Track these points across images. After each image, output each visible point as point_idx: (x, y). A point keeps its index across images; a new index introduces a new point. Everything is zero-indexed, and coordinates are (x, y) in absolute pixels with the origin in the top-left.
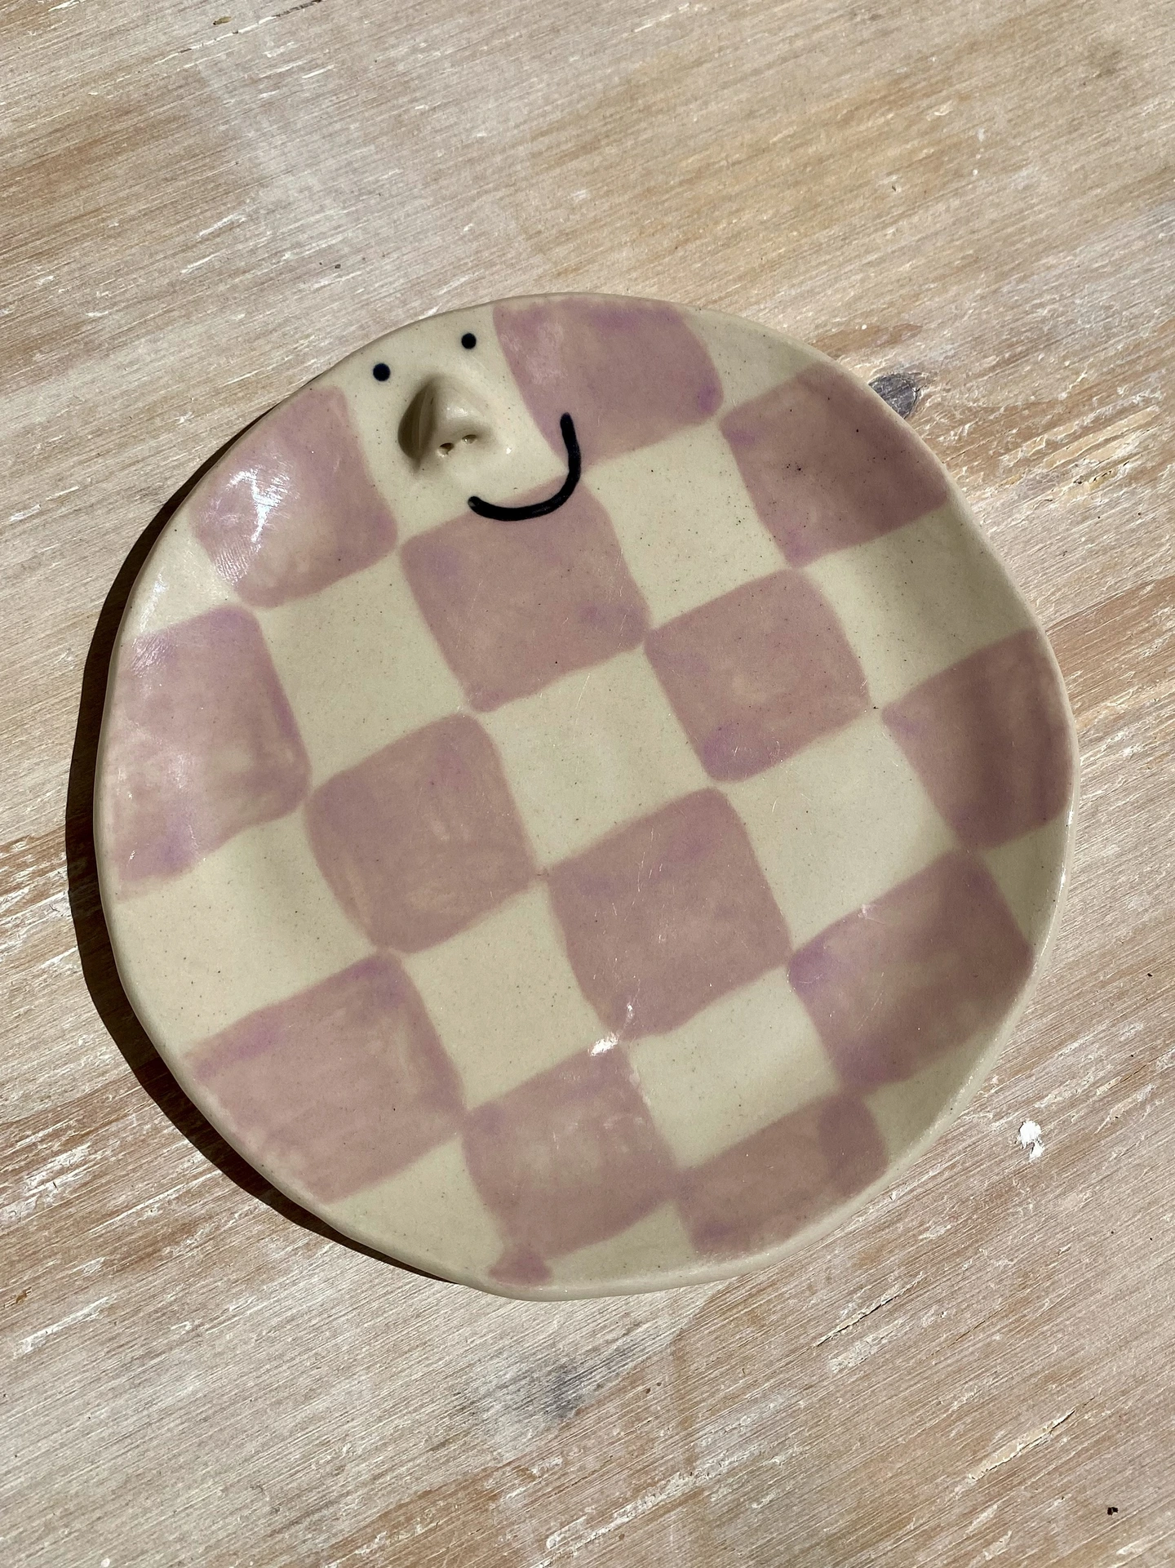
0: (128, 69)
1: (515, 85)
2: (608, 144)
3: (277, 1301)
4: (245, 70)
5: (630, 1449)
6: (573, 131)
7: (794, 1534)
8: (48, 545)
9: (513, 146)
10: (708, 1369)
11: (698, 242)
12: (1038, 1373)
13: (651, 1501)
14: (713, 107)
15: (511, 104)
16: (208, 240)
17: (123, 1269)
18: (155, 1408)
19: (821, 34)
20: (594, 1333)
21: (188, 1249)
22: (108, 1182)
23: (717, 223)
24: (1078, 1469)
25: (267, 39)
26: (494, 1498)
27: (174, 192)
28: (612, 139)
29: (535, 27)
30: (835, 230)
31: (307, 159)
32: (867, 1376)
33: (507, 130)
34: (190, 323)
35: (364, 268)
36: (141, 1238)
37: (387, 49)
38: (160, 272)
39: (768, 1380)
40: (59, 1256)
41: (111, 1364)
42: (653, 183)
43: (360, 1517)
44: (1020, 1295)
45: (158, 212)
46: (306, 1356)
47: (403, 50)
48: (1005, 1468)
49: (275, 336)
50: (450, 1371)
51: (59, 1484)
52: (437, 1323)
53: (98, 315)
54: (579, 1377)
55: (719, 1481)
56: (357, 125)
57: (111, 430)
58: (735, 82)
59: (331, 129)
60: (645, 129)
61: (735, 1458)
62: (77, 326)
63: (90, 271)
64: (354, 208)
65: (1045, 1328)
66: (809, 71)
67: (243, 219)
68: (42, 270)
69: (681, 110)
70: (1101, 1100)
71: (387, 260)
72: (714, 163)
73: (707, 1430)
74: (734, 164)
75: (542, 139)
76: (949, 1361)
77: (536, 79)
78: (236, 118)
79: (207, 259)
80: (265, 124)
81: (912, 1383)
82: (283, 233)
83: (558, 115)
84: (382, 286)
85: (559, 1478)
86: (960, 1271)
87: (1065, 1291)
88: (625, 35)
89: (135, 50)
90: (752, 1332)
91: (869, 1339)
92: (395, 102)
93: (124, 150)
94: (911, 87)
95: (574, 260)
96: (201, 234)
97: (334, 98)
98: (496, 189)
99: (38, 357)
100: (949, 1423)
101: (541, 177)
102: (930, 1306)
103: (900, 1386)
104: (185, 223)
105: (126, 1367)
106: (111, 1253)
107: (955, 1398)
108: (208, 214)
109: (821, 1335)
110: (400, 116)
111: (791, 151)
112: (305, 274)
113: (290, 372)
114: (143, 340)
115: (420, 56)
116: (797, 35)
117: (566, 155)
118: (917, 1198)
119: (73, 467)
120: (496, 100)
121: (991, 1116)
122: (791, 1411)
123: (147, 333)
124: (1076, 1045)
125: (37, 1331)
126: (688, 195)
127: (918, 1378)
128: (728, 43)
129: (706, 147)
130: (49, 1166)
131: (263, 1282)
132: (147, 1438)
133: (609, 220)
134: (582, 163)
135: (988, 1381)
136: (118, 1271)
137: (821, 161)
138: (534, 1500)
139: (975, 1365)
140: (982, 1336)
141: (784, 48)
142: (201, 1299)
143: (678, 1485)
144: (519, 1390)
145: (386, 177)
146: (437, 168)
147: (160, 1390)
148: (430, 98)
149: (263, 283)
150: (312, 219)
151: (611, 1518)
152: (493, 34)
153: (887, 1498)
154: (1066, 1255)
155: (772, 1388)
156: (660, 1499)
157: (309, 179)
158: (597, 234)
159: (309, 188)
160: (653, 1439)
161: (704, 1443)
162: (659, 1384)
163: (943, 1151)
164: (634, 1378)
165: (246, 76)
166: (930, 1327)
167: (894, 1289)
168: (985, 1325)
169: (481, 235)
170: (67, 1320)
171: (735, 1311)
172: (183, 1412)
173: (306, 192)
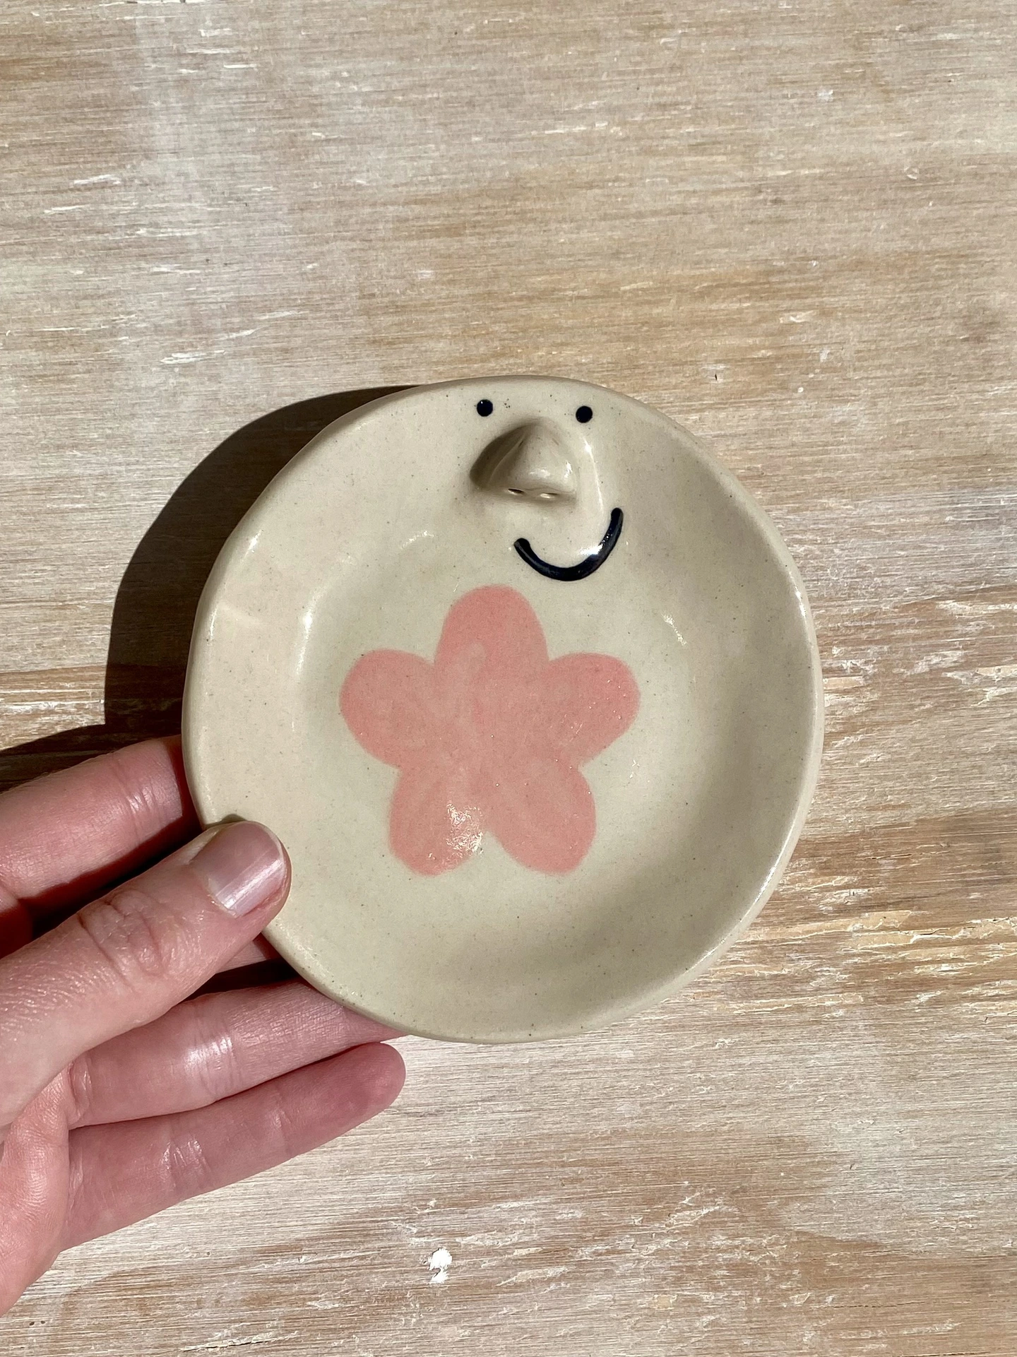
1: (413, 145)
4: (176, 40)
9: (384, 204)
11: (512, 361)
14: (584, 234)
15: (402, 163)
16: (79, 190)
19: (719, 199)
23: (537, 348)
27: (68, 134)
28: (477, 230)
29: (455, 94)
31: (196, 146)
33: (387, 186)
34: (35, 261)
35: (204, 269)
37: (310, 66)
42: (496, 288)
45: (47, 147)
47: (326, 72)
49: (100, 303)
58: (616, 217)
59: (228, 126)
60: (512, 233)
64: (218, 209)
66: (690, 232)
67: (118, 183)
71: (227, 269)
72: (560, 290)
74: (578, 297)
77: (433, 146)
78: (149, 84)
83: (436, 189)
84: (214, 292)
88: (534, 133)
92: (296, 121)
94: (779, 283)
95: (393, 334)
96: (76, 182)
97: (244, 97)
98: (352, 239)
101: (396, 244)
104: (67, 167)
108: (89, 166)
110: (295, 135)
111: (637, 305)
112: (151, 255)
113: (100, 341)
115: (338, 84)
116: (694, 192)
117: (429, 231)
120: (389, 153)
126: (523, 311)
128: (627, 175)
129: (560, 271)
133: (441, 307)
141: (676, 200)
145: (259, 190)
146: (308, 198)
148: (329, 129)
149: (110, 249)
150: (177, 205)
152: (412, 88)
157: (191, 167)
158: (423, 317)
159: (186, 175)
165: (175, 46)
169: (321, 277)
173: (182, 178)
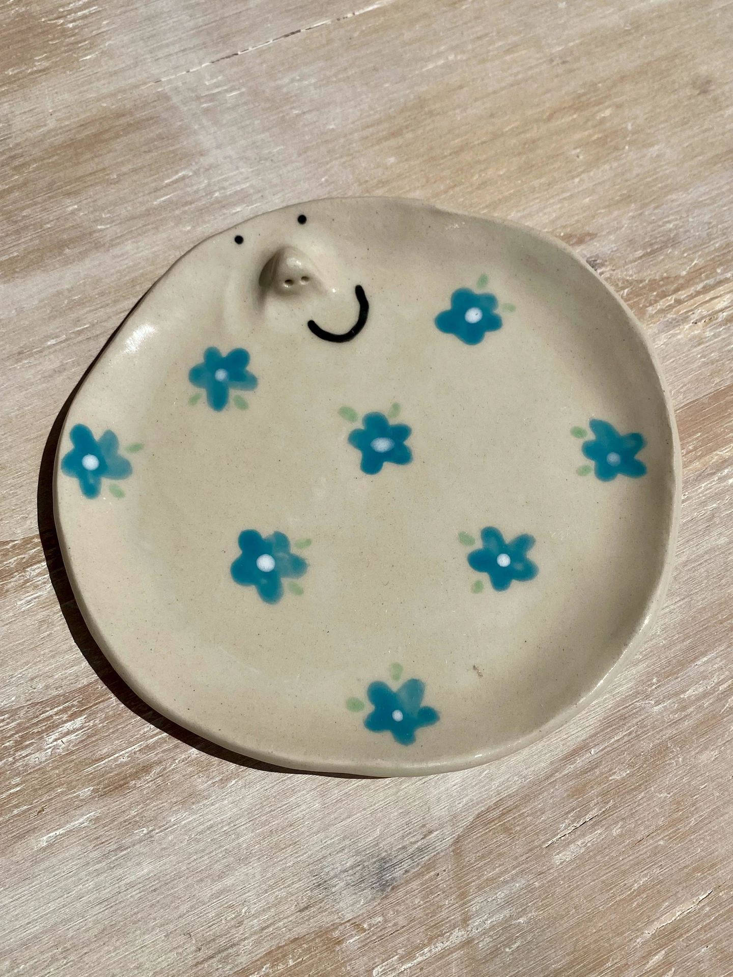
0: (124, 91)
2: (408, 132)
3: (200, 816)
5: (427, 912)
6: (386, 125)
7: (533, 968)
8: (70, 359)
10: (476, 861)
12: (688, 866)
13: (440, 946)
17: (105, 794)
18: (123, 882)
20: (403, 837)
21: (146, 782)
22: (97, 740)
24: (716, 928)
25: (206, 75)
26: (339, 943)
30: (543, 180)
32: (578, 867)
36: (117, 775)
38: (140, 203)
39: (514, 869)
40: (65, 786)
41: (95, 854)
43: (253, 954)
44: (675, 816)
46: (220, 851)
48: (670, 927)
50: (311, 861)
51: (61, 930)
52: (303, 830)
53: (103, 227)
54: (393, 866)
55: (484, 934)
56: (259, 122)
57: (110, 293)
61: (494, 919)
62: (90, 234)
63: (99, 203)
65: (692, 837)
68: (71, 202)
69: (451, 113)
70: (722, 693)
73: (476, 900)
75: (367, 129)
76: (631, 858)
79: (168, 196)
80: (204, 121)
81: (607, 871)
82: (214, 182)
85: (381, 930)
86: (636, 800)
87: (705, 813)
89: (130, 81)
90: (504, 838)
91: (579, 843)
93: (122, 136)
99: (67, 251)
100: (631, 899)
102: (618, 822)
103: (599, 874)
105: (105, 856)
106: (98, 784)
107: (635, 881)
109: (549, 840)
114: (130, 242)
118: (608, 753)
119: (86, 313)
121: (653, 703)
122: (530, 889)
123: (131, 238)
124: (705, 659)
125: (50, 833)
127: (611, 868)
130: (60, 730)
131: (193, 803)
132: (117, 902)
134: (392, 143)
135: (656, 871)
136: (101, 796)
137: (534, 142)
138: (365, 945)
139: (648, 860)
140: (651, 842)
142: (153, 814)
143: (458, 936)
144: (355, 874)
147: (126, 872)
151: (414, 958)
153: (592, 946)
154: (704, 790)
155: (517, 874)
156: (446, 945)
160: (441, 906)
161: (474, 909)
162: (445, 871)
163: (622, 724)
164: (429, 867)
166: (618, 835)
167: (594, 811)
168: (653, 835)
170: (69, 826)
171: (493, 823)
172: (141, 885)
